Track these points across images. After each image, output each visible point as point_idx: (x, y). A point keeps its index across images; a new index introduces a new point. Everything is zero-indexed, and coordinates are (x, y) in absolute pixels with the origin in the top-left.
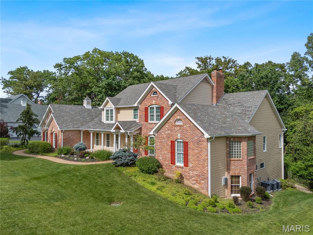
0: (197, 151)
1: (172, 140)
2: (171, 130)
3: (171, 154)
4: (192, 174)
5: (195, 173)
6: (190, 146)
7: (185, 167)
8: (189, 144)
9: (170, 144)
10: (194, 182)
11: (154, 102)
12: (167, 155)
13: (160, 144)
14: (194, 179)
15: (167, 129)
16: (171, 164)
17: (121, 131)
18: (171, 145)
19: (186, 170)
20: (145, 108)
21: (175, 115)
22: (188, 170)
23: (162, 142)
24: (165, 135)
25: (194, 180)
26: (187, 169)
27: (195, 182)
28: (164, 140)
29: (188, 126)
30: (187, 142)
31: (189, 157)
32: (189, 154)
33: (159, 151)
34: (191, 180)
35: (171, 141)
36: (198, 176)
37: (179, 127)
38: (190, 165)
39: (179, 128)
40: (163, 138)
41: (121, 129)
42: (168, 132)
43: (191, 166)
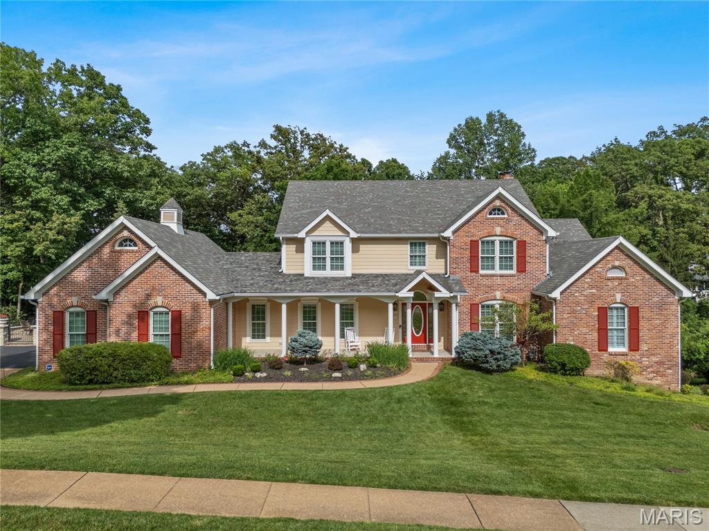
0: (658, 322)
1: (600, 306)
2: (598, 288)
3: (598, 333)
4: (647, 363)
5: (654, 359)
6: (644, 313)
7: (631, 352)
8: (641, 310)
9: (597, 313)
10: (652, 375)
11: (498, 230)
12: (587, 336)
13: (569, 315)
14: (652, 370)
15: (587, 286)
16: (599, 350)
17: (437, 295)
18: (598, 315)
19: (633, 357)
20: (471, 241)
21: (609, 258)
22: (639, 357)
23: (574, 312)
24: (583, 298)
25: (652, 372)
26: (637, 355)
27: (655, 375)
28: (579, 308)
29: (638, 278)
30: (638, 308)
31: (641, 334)
32: (640, 328)
33: (566, 331)
34: (644, 373)
35: (599, 308)
36: (660, 363)
37: (617, 281)
38: (644, 347)
39: (617, 284)
40: (578, 304)
41: (437, 290)
42: (592, 291)
43: (646, 349)
